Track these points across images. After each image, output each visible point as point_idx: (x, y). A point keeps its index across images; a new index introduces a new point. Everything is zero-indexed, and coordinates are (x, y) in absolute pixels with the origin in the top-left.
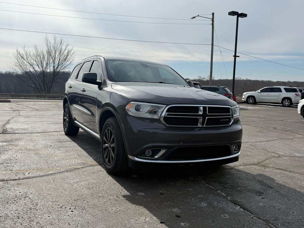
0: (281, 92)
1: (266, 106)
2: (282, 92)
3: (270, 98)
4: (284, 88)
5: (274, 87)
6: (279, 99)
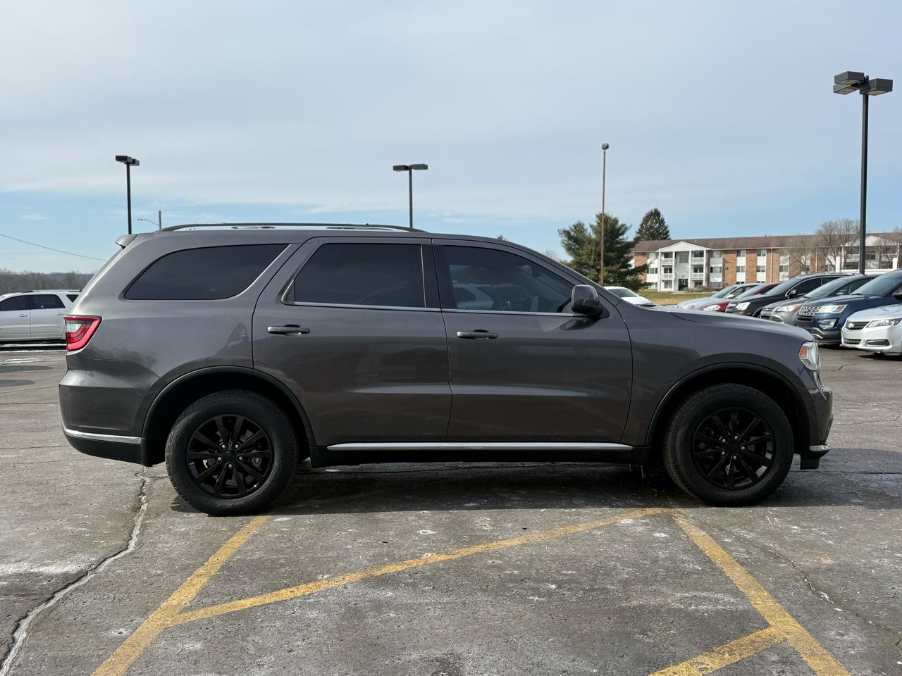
0: (62, 306)
1: (26, 351)
2: (64, 307)
3: (32, 326)
4: (68, 296)
5: (36, 293)
6: (59, 327)
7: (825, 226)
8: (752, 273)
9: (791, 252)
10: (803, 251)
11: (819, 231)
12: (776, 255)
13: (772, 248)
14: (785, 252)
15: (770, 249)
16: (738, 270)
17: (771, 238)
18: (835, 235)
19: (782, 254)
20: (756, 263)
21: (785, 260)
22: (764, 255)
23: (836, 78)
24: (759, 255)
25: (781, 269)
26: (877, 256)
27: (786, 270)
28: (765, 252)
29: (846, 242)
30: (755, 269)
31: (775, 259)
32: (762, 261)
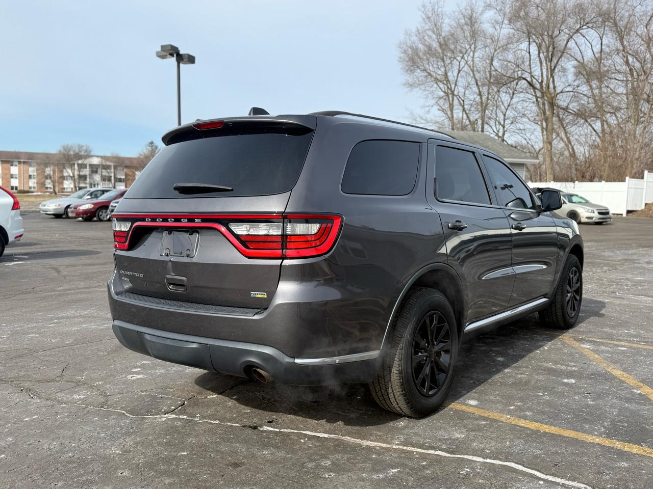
7: (64, 147)
8: (6, 179)
9: (38, 164)
10: (46, 165)
11: (60, 151)
12: (26, 166)
13: (22, 161)
14: (33, 164)
15: (21, 162)
16: (12, 176)
17: (20, 153)
18: (71, 154)
19: (30, 166)
20: (10, 172)
21: (32, 170)
22: (16, 166)
23: (163, 47)
24: (12, 165)
25: (30, 177)
26: (99, 171)
27: (34, 178)
28: (17, 163)
29: (79, 159)
30: (9, 176)
31: (24, 169)
32: (14, 170)
